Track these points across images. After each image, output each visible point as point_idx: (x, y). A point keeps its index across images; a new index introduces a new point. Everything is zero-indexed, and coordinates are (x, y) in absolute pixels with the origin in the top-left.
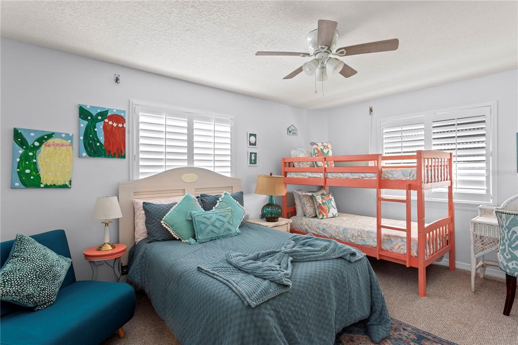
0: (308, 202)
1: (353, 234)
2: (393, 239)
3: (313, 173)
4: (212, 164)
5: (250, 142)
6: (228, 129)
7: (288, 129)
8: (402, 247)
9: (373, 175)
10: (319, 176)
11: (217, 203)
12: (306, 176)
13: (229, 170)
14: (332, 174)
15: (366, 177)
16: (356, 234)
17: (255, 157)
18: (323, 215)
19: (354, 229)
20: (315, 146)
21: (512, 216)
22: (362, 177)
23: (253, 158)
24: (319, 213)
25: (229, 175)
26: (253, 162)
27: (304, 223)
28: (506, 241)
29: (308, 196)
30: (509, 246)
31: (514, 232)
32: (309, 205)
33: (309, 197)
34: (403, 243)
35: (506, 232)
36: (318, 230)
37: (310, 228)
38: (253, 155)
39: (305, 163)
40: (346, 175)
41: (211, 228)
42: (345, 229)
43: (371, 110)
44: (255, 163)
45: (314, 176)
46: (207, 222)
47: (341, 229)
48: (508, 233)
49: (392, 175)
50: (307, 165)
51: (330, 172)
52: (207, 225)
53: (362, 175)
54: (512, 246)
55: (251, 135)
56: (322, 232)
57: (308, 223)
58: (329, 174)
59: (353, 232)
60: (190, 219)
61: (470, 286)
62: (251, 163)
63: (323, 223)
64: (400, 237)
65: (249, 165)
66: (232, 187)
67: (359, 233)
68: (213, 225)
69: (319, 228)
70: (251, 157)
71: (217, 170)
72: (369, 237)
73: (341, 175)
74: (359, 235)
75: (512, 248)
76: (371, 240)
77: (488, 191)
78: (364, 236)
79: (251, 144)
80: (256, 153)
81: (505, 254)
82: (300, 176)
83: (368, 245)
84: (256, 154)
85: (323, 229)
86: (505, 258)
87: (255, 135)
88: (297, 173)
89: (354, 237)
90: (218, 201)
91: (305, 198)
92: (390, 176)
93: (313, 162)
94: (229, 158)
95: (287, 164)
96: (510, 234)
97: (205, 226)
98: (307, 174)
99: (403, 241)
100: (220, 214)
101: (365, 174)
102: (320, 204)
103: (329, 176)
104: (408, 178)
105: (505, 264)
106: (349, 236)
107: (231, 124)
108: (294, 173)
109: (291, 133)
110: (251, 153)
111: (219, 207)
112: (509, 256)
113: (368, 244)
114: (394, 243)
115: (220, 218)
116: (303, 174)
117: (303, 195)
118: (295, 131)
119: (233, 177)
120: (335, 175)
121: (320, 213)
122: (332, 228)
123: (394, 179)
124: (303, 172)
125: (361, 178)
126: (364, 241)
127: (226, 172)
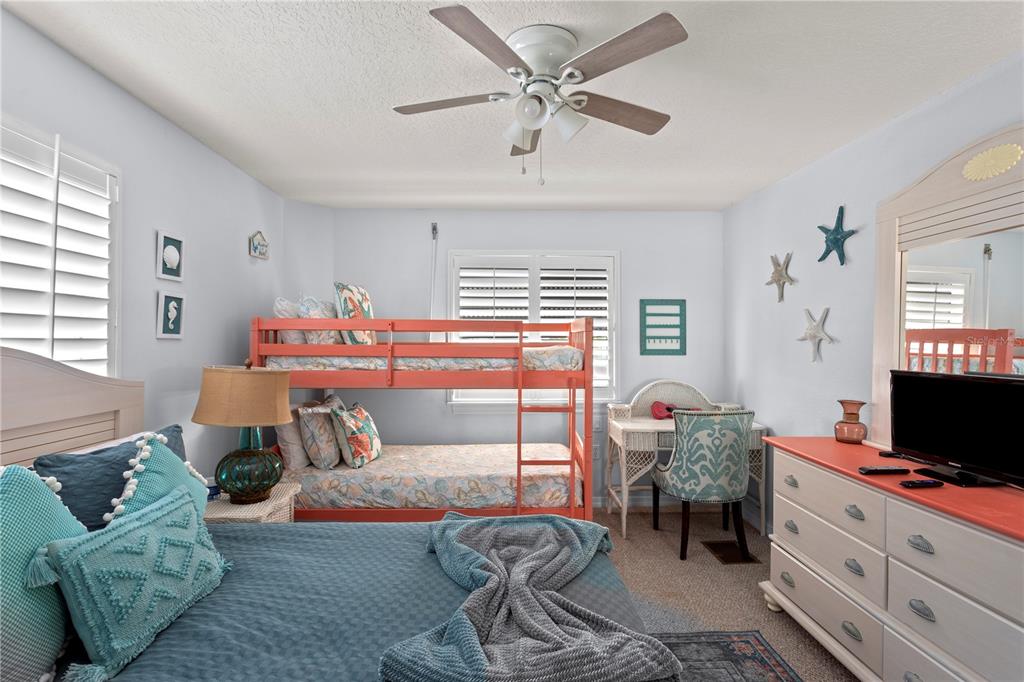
0: (322, 431)
1: (460, 489)
2: (540, 483)
3: (355, 360)
4: (42, 331)
5: (165, 264)
6: (102, 210)
7: (250, 241)
8: (558, 494)
9: (504, 362)
10: (372, 367)
11: (125, 481)
12: (333, 365)
13: (102, 352)
14: (408, 360)
15: (490, 366)
16: (466, 488)
17: (179, 310)
18: (363, 457)
19: (460, 478)
20: (346, 293)
21: (696, 418)
22: (481, 367)
23: (172, 314)
24: (353, 455)
25: (101, 370)
26: (172, 326)
27: (325, 486)
28: (685, 453)
29: (319, 414)
30: (688, 460)
31: (697, 440)
32: (325, 438)
33: (322, 419)
34: (557, 487)
35: (685, 441)
36: (370, 497)
37: (345, 495)
38: (173, 303)
39: (324, 333)
40: (443, 363)
41: (154, 585)
42: (439, 481)
43: (434, 229)
44: (177, 330)
45: (360, 365)
46: (136, 566)
47: (430, 483)
48: (688, 442)
49: (541, 361)
50: (328, 339)
51: (402, 357)
52: (139, 580)
53: (482, 362)
54: (693, 459)
55: (168, 241)
56: (379, 500)
57: (336, 483)
58: (400, 361)
59: (458, 484)
60: (52, 579)
61: (621, 531)
62: (166, 330)
63: (380, 476)
64: (551, 477)
65: (161, 334)
66: (116, 412)
67: (472, 484)
68: (161, 573)
69: (371, 491)
70: (167, 310)
71: (62, 355)
72: (494, 488)
73: (433, 363)
74: (472, 489)
75: (691, 462)
76: (499, 493)
77: (611, 381)
78: (484, 488)
79: (167, 270)
80: (181, 299)
81: (681, 473)
82: (309, 367)
83: (493, 506)
84: (179, 301)
85: (384, 492)
86: (679, 477)
87: (177, 244)
88: (301, 360)
89: (462, 496)
90: (127, 474)
91: (314, 423)
92: (538, 363)
93: (340, 331)
94: (102, 312)
95: (271, 333)
96: (691, 442)
97: (131, 585)
98: (336, 361)
99: (557, 483)
100: (168, 519)
101: (489, 360)
102: (353, 433)
103: (401, 364)
104: (569, 367)
105: (680, 486)
106: (450, 494)
107: (112, 193)
108: (292, 360)
109: (258, 251)
110: (168, 299)
111: (141, 496)
112: (687, 475)
113: (492, 502)
114: (543, 490)
115: (174, 535)
116: (324, 361)
117: (309, 415)
118: (265, 249)
119: (116, 376)
120: (415, 363)
121: (355, 454)
122: (405, 485)
123: (544, 369)
124: (321, 356)
125: (477, 368)
126: (483, 497)
127: (94, 360)
